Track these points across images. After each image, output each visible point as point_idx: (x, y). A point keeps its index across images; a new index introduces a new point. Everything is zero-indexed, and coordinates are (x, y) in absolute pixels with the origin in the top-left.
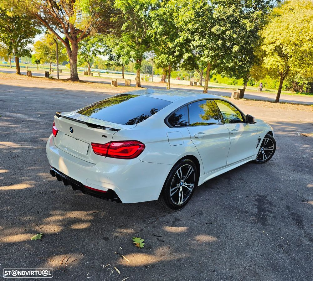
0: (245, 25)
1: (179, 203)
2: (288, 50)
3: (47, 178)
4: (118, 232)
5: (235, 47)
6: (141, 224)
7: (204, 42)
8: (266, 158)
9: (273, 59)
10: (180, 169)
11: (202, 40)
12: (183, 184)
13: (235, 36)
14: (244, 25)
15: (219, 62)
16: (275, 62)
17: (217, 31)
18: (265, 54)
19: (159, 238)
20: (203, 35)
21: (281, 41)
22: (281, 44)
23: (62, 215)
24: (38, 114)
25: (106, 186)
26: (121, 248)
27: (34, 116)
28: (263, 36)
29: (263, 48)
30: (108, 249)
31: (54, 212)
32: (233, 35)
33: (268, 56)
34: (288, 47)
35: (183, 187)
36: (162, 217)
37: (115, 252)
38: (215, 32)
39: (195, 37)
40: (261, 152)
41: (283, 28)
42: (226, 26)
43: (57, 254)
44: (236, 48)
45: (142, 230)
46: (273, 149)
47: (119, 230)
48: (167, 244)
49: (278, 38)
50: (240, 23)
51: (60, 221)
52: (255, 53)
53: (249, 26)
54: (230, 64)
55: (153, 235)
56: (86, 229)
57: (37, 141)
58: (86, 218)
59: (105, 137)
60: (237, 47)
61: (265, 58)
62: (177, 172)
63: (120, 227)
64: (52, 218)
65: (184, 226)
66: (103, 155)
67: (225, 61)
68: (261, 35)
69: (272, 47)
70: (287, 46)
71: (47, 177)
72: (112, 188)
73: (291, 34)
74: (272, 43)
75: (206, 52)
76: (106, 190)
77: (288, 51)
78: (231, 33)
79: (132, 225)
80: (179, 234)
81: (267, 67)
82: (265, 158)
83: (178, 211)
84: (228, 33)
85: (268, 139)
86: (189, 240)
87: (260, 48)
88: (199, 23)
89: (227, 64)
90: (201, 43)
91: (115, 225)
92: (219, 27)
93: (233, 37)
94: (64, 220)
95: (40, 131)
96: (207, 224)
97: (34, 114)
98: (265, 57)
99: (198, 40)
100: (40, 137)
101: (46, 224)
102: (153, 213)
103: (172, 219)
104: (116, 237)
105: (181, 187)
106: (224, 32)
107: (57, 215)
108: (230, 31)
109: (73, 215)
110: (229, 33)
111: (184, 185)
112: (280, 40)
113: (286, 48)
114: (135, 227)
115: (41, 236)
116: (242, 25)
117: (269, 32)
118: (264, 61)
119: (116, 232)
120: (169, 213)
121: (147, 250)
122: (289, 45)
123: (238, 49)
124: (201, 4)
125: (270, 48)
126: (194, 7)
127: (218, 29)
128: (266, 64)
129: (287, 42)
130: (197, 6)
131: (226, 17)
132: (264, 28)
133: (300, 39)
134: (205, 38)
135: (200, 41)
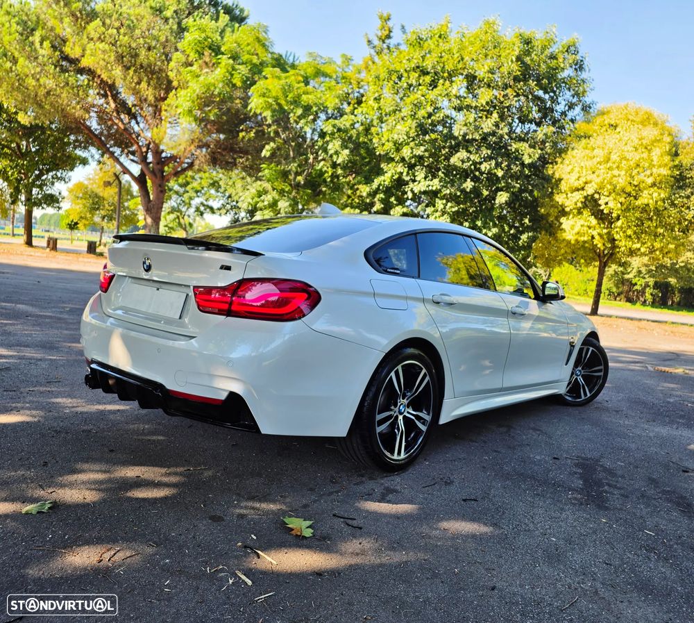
0: (519, 153)
1: (395, 457)
2: (610, 204)
3: (73, 407)
4: (246, 508)
5: (500, 196)
6: (303, 496)
7: (435, 184)
8: (589, 395)
9: (582, 222)
10: (399, 367)
11: (432, 180)
12: (403, 410)
13: (500, 173)
14: (518, 151)
16: (586, 229)
17: (463, 162)
18: (563, 213)
19: (350, 522)
20: (432, 172)
21: (596, 186)
22: (596, 192)
23: (105, 472)
24: (64, 308)
25: (222, 386)
26: (255, 538)
27: (54, 310)
28: (557, 176)
29: (559, 199)
30: (219, 537)
31: (86, 466)
32: (496, 171)
33: (571, 216)
34: (611, 198)
35: (405, 417)
36: (355, 484)
37: (240, 544)
38: (459, 164)
39: (417, 174)
40: (576, 379)
41: (598, 160)
42: (480, 152)
43: (88, 542)
44: (502, 198)
45: (305, 506)
46: (602, 374)
47: (250, 504)
48: (369, 534)
49: (589, 179)
50: (509, 148)
51: (101, 482)
52: (543, 210)
53: (529, 155)
54: (490, 230)
55: (334, 515)
56: (165, 498)
57: (57, 348)
58: (166, 479)
59: (228, 268)
60: (506, 196)
61: (563, 220)
62: (393, 374)
63: (252, 498)
64: (79, 475)
65: (410, 502)
66: (220, 313)
67: (479, 224)
68: (554, 173)
69: (578, 197)
70: (608, 196)
71: (74, 405)
72: (237, 388)
73: (616, 172)
74: (578, 190)
75: (440, 205)
76: (223, 396)
77: (611, 205)
78: (491, 168)
79: (281, 496)
80: (398, 517)
81: (568, 238)
82: (585, 395)
83: (393, 476)
84: (486, 168)
85: (591, 348)
86: (425, 529)
87: (552, 200)
88: (425, 146)
89: (485, 231)
90: (429, 186)
91: (239, 494)
92: (466, 153)
93: (495, 174)
94: (110, 481)
95: (66, 332)
96: (464, 500)
97: (54, 307)
98: (565, 218)
99: (423, 180)
100: (65, 342)
101: (63, 486)
102: (332, 477)
103: (378, 491)
104: (242, 516)
105: (401, 417)
106: (477, 164)
107: (93, 471)
108: (489, 163)
109: (131, 472)
110: (488, 167)
111: (408, 413)
112: (593, 183)
113: (608, 198)
114: (288, 500)
115: (49, 505)
116: (514, 152)
117: (570, 167)
118: (563, 226)
119: (242, 508)
120: (371, 479)
121: (320, 542)
122: (613, 195)
123: (507, 199)
124: (430, 109)
125: (575, 200)
126: (415, 113)
127: (465, 157)
128: (567, 231)
129: (609, 187)
130: (422, 113)
131: (480, 135)
132: (559, 160)
133: (635, 183)
134: (437, 177)
135: (427, 183)
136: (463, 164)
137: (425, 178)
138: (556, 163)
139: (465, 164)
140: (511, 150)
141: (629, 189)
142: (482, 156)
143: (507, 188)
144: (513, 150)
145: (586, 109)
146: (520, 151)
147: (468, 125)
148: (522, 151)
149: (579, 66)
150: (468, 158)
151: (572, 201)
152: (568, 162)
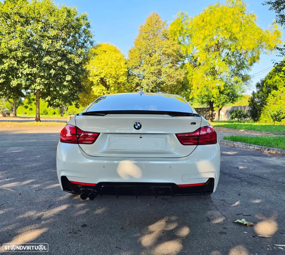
0: (72, 59)
2: (110, 81)
5: (68, 77)
7: (35, 70)
9: (100, 88)
11: (32, 69)
13: (67, 67)
14: (71, 58)
15: (52, 90)
16: (101, 91)
18: (92, 84)
20: (32, 64)
21: (104, 74)
22: (105, 77)
28: (88, 69)
29: (91, 79)
32: (64, 66)
33: (95, 86)
34: (110, 79)
38: (48, 62)
39: (23, 65)
41: (104, 64)
44: (69, 78)
49: (101, 72)
50: (67, 56)
52: (83, 83)
53: (77, 60)
54: (64, 92)
61: (92, 87)
67: (58, 89)
68: (86, 68)
69: (98, 78)
73: (111, 69)
74: (97, 75)
75: (38, 80)
76: (205, 181)
77: (110, 82)
81: (96, 94)
84: (60, 64)
87: (87, 79)
88: (29, 52)
89: (60, 92)
90: (32, 71)
92: (50, 57)
98: (93, 87)
99: (27, 68)
106: (56, 63)
108: (61, 62)
110: (61, 64)
112: (103, 73)
116: (70, 59)
117: (92, 66)
118: (93, 90)
122: (111, 78)
123: (71, 78)
124: (29, 35)
126: (22, 36)
127: (50, 59)
128: (95, 92)
129: (109, 75)
130: (24, 36)
131: (55, 50)
132: (87, 63)
133: (117, 74)
134: (35, 67)
135: (30, 70)
136: (49, 62)
137: (29, 67)
138: (86, 64)
139: (50, 62)
140: (68, 57)
141: (115, 76)
142: (58, 59)
143: (70, 74)
144: (69, 58)
145: (91, 43)
146: (72, 58)
147: (49, 44)
148: (73, 58)
149: (88, 26)
150: (51, 59)
151: (96, 80)
152: (91, 64)
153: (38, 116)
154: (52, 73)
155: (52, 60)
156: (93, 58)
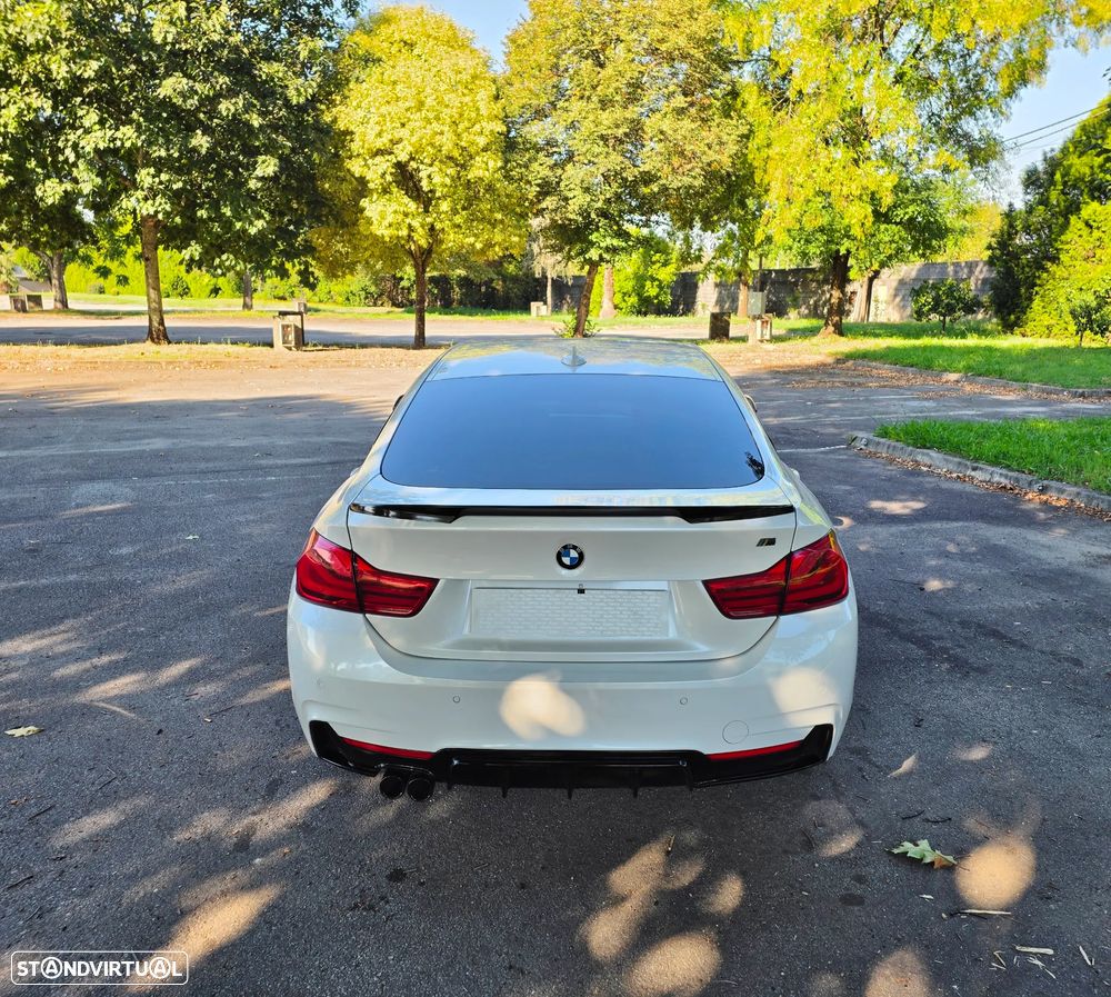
0: (275, 84)
2: (434, 177)
5: (263, 162)
7: (128, 135)
9: (395, 206)
11: (117, 129)
13: (256, 121)
14: (272, 80)
15: (205, 217)
16: (401, 217)
17: (185, 98)
18: (362, 187)
19: (925, 817)
20: (113, 107)
21: (410, 149)
22: (412, 159)
28: (341, 126)
29: (356, 167)
32: (247, 116)
33: (375, 196)
34: (435, 169)
38: (178, 101)
39: (80, 113)
41: (407, 104)
42: (213, 80)
44: (267, 166)
49: (397, 136)
50: (256, 72)
52: (327, 186)
53: (298, 89)
54: (251, 223)
59: (771, 542)
60: (272, 163)
61: (364, 203)
67: (227, 211)
68: (335, 120)
69: (384, 165)
70: (431, 165)
73: (436, 126)
74: (380, 152)
75: (145, 176)
76: (804, 735)
77: (437, 179)
78: (236, 110)
81: (379, 233)
84: (229, 110)
87: (341, 168)
88: (98, 59)
89: (238, 225)
90: (115, 139)
91: (787, 852)
92: (185, 81)
93: (248, 125)
98: (367, 200)
99: (97, 127)
106: (211, 102)
108: (233, 101)
110: (233, 110)
112: (406, 142)
113: (430, 169)
114: (834, 826)
116: (266, 82)
117: (361, 113)
118: (367, 213)
122: (437, 163)
123: (276, 169)
125: (380, 171)
127: (186, 87)
128: (375, 222)
129: (431, 151)
131: (205, 45)
132: (338, 98)
133: (463, 144)
134: (130, 122)
135: (109, 133)
136: (184, 101)
137: (102, 122)
138: (332, 102)
139: (190, 102)
140: (260, 77)
141: (456, 154)
142: (218, 88)
143: (271, 148)
144: (264, 78)
146: (276, 80)
147: (178, 23)
148: (280, 79)
150: (192, 88)
151: (376, 172)
152: (354, 104)
153: (156, 319)
154: (201, 146)
155: (196, 92)
156: (363, 77)
